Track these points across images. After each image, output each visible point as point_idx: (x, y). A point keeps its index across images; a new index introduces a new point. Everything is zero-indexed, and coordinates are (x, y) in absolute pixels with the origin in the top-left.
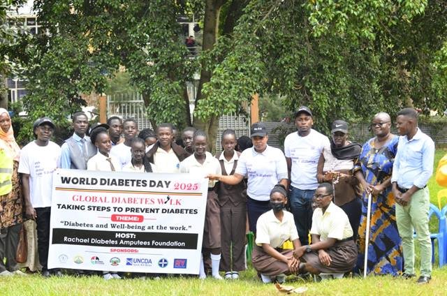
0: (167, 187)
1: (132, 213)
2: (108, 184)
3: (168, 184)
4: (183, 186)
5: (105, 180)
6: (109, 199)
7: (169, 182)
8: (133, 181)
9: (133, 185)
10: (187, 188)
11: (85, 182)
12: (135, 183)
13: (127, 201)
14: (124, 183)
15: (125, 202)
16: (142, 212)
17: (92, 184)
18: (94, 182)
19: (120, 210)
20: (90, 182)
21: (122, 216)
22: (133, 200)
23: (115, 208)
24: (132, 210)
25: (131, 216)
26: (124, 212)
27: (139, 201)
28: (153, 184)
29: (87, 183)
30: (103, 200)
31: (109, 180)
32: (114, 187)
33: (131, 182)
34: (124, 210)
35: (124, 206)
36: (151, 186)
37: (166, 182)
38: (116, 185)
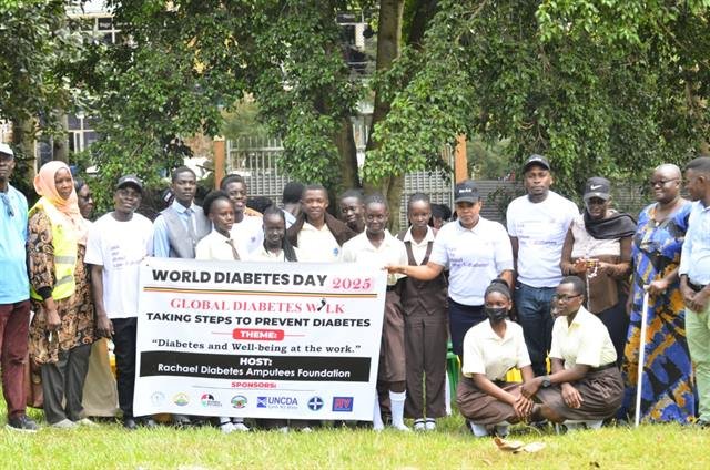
0: (322, 285)
1: (267, 327)
2: (228, 281)
3: (322, 280)
4: (347, 284)
5: (222, 274)
6: (229, 304)
7: (325, 277)
8: (267, 276)
9: (267, 282)
10: (352, 286)
11: (191, 278)
12: (270, 278)
13: (257, 306)
14: (253, 278)
15: (255, 309)
16: (282, 324)
17: (202, 280)
18: (205, 277)
19: (247, 321)
20: (198, 277)
21: (250, 330)
22: (267, 307)
23: (239, 319)
24: (266, 321)
25: (264, 331)
26: (252, 325)
27: (277, 307)
28: (298, 280)
29: (194, 280)
30: (220, 306)
31: (228, 274)
32: (237, 286)
33: (263, 278)
34: (253, 321)
35: (253, 315)
36: (295, 283)
37: (319, 276)
38: (240, 282)
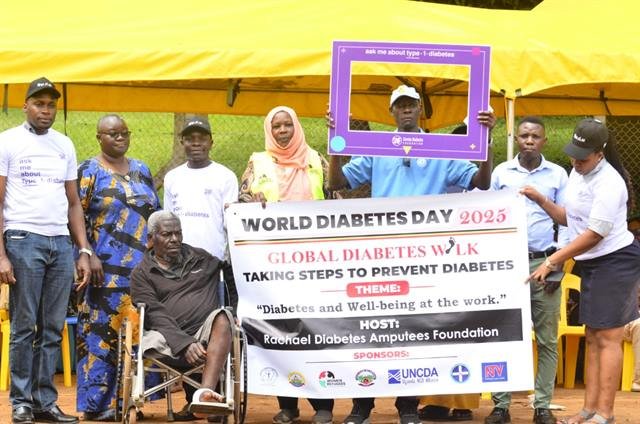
0: (447, 221)
1: (386, 278)
2: (333, 226)
3: (447, 214)
4: (477, 217)
5: (325, 218)
6: (338, 254)
7: (450, 211)
8: (380, 215)
9: (380, 223)
10: (484, 219)
11: (288, 226)
12: (384, 218)
13: (372, 254)
14: (363, 220)
15: (370, 257)
16: (405, 273)
17: (302, 227)
18: (306, 223)
19: (362, 273)
20: (297, 223)
21: (366, 284)
22: (384, 253)
23: (352, 270)
24: (385, 271)
25: (384, 284)
26: (369, 278)
27: (396, 253)
28: (418, 217)
29: (293, 227)
30: (328, 258)
31: (333, 217)
32: (344, 230)
33: (375, 219)
34: (370, 272)
35: (369, 265)
36: (415, 222)
37: (442, 211)
38: (348, 225)
